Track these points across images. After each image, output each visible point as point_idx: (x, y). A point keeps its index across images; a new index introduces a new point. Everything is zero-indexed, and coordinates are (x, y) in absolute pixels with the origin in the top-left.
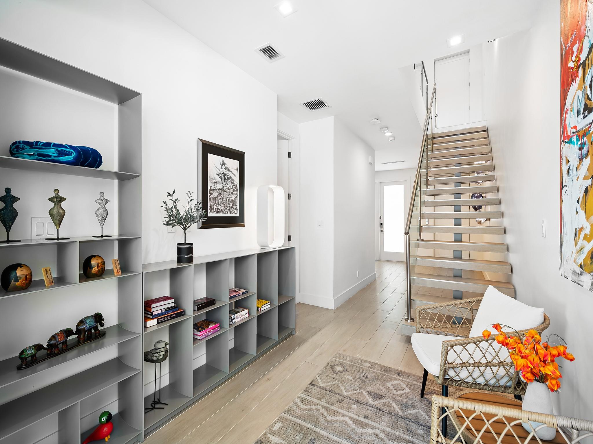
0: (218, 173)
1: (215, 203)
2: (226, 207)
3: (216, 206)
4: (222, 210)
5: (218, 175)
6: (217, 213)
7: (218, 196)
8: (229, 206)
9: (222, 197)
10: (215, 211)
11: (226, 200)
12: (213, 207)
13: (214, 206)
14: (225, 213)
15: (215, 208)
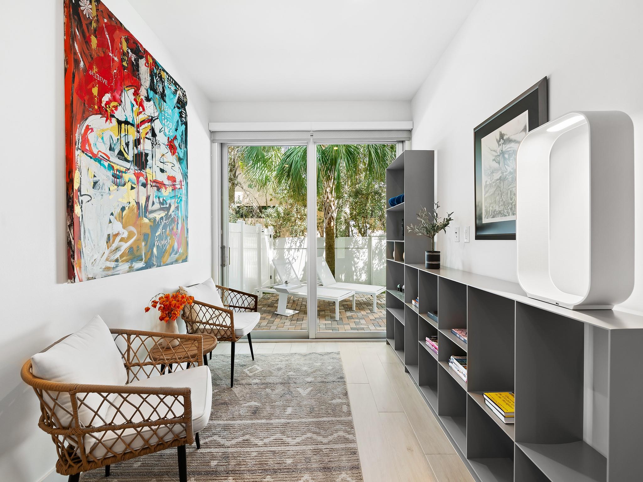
0: (494, 158)
1: (492, 203)
2: (507, 206)
3: (492, 207)
4: (500, 212)
5: (494, 160)
6: (493, 217)
7: (495, 191)
8: (511, 202)
9: (501, 190)
10: (490, 214)
11: (507, 193)
12: (488, 210)
13: (489, 207)
14: (506, 216)
15: (490, 211)
